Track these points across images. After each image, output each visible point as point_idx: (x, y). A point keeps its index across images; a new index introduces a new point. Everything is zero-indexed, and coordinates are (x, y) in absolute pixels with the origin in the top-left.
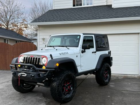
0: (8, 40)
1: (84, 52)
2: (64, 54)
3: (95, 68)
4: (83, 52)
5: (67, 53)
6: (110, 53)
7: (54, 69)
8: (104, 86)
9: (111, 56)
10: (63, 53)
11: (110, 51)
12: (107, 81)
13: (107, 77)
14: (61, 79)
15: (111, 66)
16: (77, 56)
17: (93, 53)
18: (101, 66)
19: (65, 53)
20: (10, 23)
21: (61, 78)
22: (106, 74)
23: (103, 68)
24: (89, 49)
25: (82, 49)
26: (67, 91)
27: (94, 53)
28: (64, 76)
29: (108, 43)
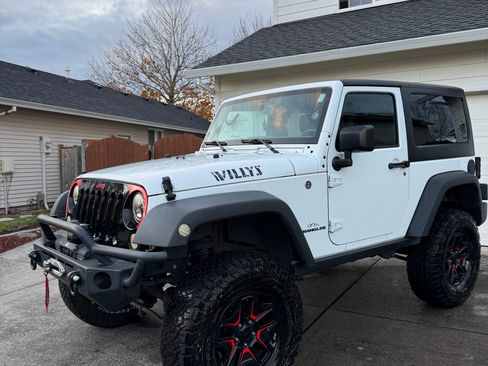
0: (160, 133)
1: (348, 163)
2: (240, 174)
3: (404, 235)
4: (338, 165)
5: (255, 172)
6: (475, 166)
7: (162, 255)
8: (448, 313)
9: (481, 181)
10: (232, 174)
11: (478, 159)
12: (460, 286)
13: (461, 270)
14: (207, 300)
15: (479, 222)
16: (308, 185)
17: (391, 166)
18: (433, 226)
19: (247, 172)
20: (177, 86)
21: (205, 294)
22: (459, 256)
23: (441, 235)
24: (371, 150)
25: (333, 153)
26: (247, 355)
27: (398, 171)
28: (225, 285)
29: (466, 127)
